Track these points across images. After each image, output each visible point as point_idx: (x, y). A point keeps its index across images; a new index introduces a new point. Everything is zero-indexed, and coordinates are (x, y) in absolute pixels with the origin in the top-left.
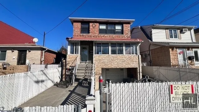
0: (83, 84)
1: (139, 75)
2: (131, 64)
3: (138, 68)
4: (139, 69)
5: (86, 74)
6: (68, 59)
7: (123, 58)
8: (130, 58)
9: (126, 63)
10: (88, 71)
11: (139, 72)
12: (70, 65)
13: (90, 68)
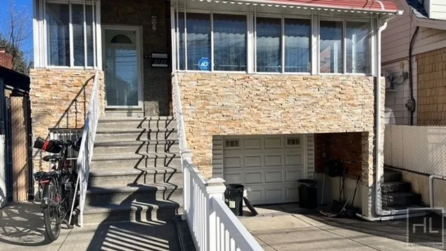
0: (134, 216)
1: (371, 165)
2: (344, 117)
3: (371, 134)
4: (375, 137)
5: (142, 166)
6: (37, 92)
7: (307, 87)
8: (340, 88)
9: (323, 112)
10: (151, 153)
11: (375, 149)
12: (52, 121)
13: (161, 136)
